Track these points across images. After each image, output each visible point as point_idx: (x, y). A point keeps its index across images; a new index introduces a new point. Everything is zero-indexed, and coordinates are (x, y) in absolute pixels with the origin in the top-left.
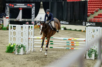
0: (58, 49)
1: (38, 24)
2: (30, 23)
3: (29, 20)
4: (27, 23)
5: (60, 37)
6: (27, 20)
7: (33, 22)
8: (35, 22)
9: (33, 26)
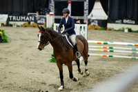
0: (120, 58)
1: (92, 24)
2: (82, 22)
3: (80, 18)
4: (79, 22)
5: (123, 41)
6: (77, 18)
7: (86, 21)
8: (89, 20)
9: (86, 25)
